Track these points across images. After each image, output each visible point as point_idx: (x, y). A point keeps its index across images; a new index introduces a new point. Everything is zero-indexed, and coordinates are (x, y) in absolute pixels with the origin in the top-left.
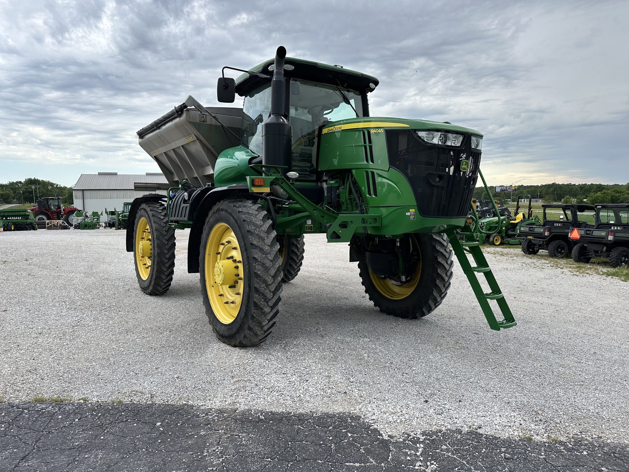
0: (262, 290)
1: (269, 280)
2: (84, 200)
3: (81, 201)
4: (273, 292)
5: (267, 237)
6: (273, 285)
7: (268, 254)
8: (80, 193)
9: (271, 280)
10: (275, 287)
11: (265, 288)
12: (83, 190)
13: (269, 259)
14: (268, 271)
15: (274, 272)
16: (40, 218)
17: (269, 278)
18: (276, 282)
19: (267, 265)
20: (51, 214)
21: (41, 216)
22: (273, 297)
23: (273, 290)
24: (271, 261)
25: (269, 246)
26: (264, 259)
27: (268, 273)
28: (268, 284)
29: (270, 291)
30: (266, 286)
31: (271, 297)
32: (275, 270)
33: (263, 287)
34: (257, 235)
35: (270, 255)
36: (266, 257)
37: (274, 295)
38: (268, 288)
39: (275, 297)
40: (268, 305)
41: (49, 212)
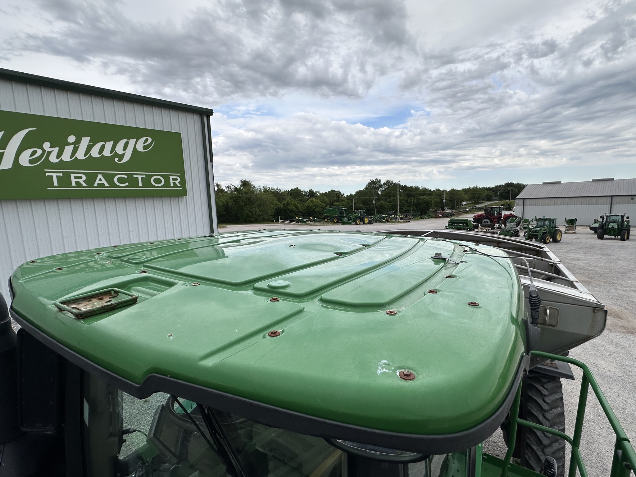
2: (524, 206)
3: (522, 207)
8: (522, 201)
12: (524, 199)
16: (485, 221)
20: (493, 218)
21: (486, 220)
41: (492, 217)
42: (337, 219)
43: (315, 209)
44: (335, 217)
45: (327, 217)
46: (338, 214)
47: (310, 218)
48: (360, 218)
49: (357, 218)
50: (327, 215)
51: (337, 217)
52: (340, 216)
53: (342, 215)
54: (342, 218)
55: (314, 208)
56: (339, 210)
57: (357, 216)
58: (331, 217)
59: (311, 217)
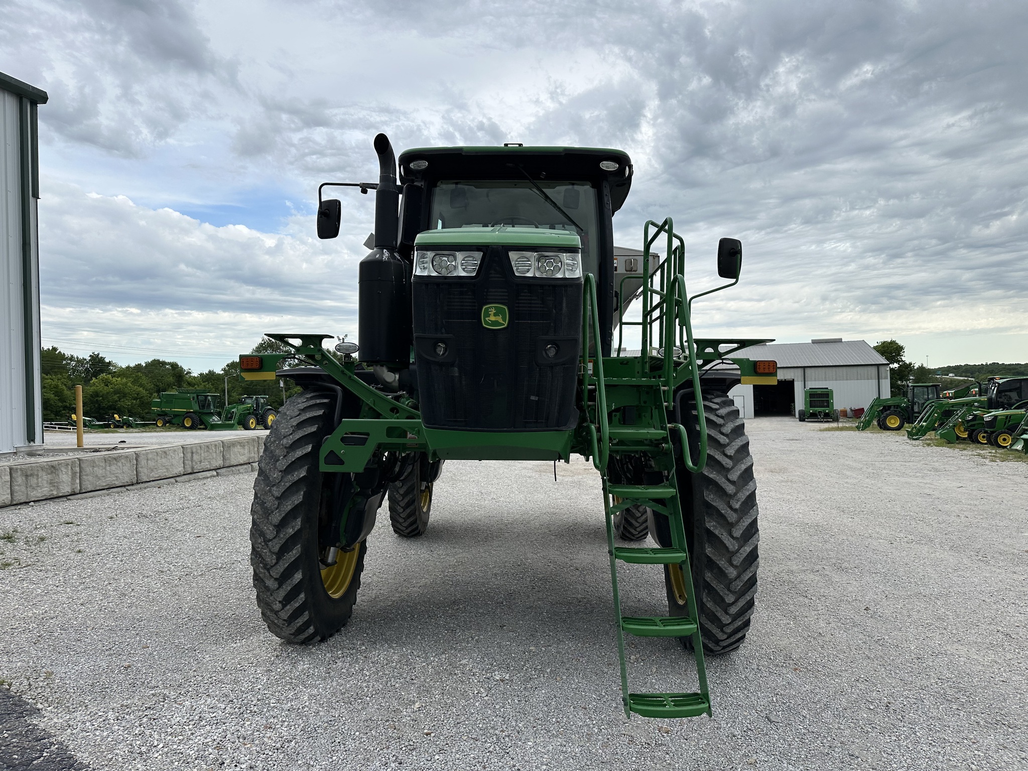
0: (259, 548)
1: (268, 531)
4: (276, 554)
5: (285, 456)
6: (276, 541)
7: (274, 486)
9: (271, 533)
10: (280, 545)
11: (263, 546)
13: (273, 495)
14: (268, 516)
15: (280, 518)
17: (268, 529)
18: (282, 536)
19: (268, 505)
22: (276, 563)
23: (276, 549)
24: (277, 498)
25: (281, 471)
26: (266, 493)
27: (268, 519)
28: (266, 538)
29: (270, 551)
30: (264, 541)
31: (274, 561)
32: (281, 515)
33: (260, 544)
34: (272, 452)
35: (277, 488)
36: (270, 491)
37: (278, 559)
38: (267, 545)
39: (281, 563)
40: (270, 575)
42: (192, 419)
43: (117, 401)
44: (187, 415)
45: (162, 415)
46: (196, 407)
47: (114, 418)
48: (256, 415)
49: (249, 414)
50: (162, 411)
51: (194, 415)
52: (200, 413)
53: (205, 411)
54: (205, 418)
55: (116, 397)
56: (198, 396)
57: (248, 410)
58: (176, 415)
59: (115, 415)
